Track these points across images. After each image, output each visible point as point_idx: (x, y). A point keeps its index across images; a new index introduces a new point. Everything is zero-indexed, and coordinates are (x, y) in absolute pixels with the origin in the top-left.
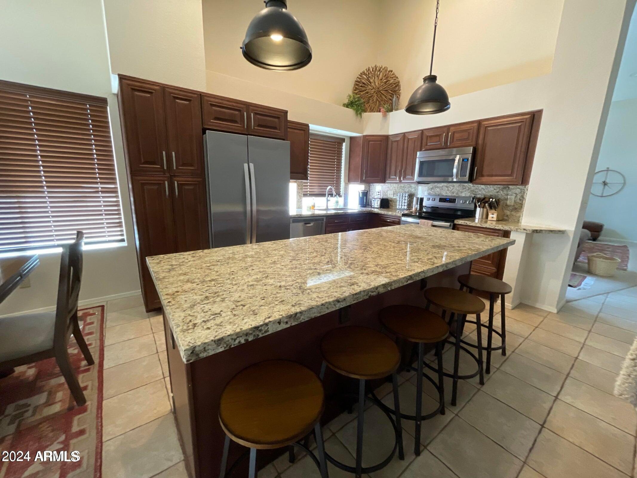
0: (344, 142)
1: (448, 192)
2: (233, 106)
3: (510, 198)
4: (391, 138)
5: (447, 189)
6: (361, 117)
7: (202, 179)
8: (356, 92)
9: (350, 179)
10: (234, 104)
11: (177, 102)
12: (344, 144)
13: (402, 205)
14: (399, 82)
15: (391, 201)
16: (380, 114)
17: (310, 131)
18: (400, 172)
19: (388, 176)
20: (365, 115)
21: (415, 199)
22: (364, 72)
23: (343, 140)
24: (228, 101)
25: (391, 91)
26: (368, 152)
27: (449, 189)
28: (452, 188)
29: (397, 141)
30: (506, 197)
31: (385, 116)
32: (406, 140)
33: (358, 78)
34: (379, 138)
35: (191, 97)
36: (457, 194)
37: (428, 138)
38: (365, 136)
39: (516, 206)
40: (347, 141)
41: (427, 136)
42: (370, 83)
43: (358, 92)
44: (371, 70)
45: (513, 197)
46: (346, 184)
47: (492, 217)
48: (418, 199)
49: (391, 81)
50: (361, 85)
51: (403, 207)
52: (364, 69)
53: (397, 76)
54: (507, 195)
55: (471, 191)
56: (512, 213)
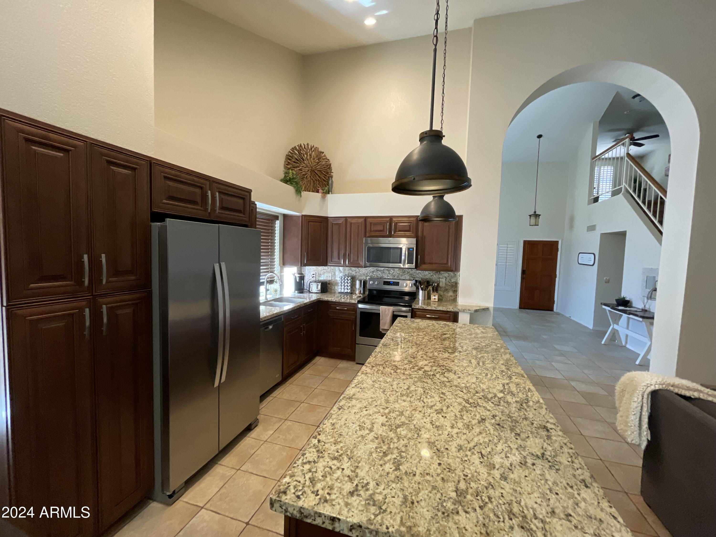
0: (278, 220)
1: (389, 275)
2: (193, 181)
3: (442, 281)
4: (330, 220)
5: (388, 272)
6: (301, 196)
7: (146, 294)
8: (289, 166)
9: (284, 263)
10: (195, 179)
11: (113, 170)
12: (278, 222)
13: (344, 289)
14: (330, 165)
15: (329, 284)
16: (319, 195)
17: (257, 210)
18: (345, 255)
19: (329, 259)
20: (304, 194)
21: (358, 282)
22: (295, 147)
23: (277, 218)
24: (187, 174)
25: (324, 172)
26: (308, 233)
27: (391, 272)
28: (393, 271)
29: (339, 224)
30: (438, 280)
31: (324, 197)
32: (348, 225)
33: (289, 152)
34: (319, 219)
35: (137, 164)
36: (398, 277)
37: (372, 225)
38: (305, 217)
39: (447, 288)
40: (281, 218)
41: (371, 223)
42: (303, 160)
43: (291, 167)
44: (303, 147)
45: (444, 280)
46: (282, 269)
47: (435, 299)
48: (361, 282)
49: (324, 163)
50: (294, 160)
51: (346, 291)
52: (296, 144)
53: (328, 158)
54: (439, 278)
55: (410, 274)
56: (445, 293)
